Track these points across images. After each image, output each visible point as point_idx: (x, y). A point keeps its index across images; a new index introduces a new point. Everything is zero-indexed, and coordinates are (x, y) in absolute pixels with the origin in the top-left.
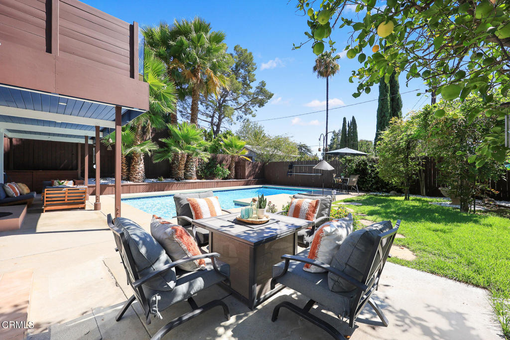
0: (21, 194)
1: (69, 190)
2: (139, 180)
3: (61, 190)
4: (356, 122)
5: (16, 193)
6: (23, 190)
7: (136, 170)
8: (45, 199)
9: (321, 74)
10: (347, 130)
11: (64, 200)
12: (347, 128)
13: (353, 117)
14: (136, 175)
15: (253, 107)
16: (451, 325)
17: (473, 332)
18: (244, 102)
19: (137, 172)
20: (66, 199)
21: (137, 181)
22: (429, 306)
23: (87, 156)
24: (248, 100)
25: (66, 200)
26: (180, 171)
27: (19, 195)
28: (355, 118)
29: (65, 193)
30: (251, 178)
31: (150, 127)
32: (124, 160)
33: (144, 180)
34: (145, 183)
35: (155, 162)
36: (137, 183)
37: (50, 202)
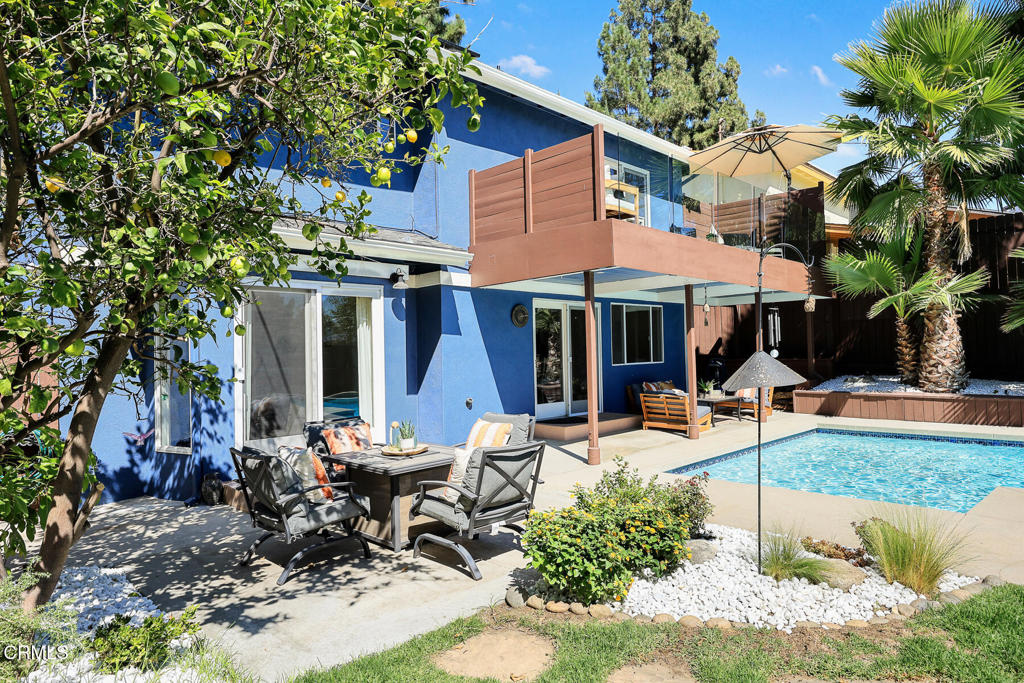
1: (667, 398)
3: (659, 397)
7: (930, 357)
8: (645, 409)
14: (930, 373)
16: (247, 617)
17: (226, 624)
22: (285, 618)
25: (667, 414)
29: (663, 403)
31: (964, 225)
32: (903, 330)
33: (963, 386)
34: (955, 396)
35: (1007, 328)
36: (928, 395)
37: (652, 415)
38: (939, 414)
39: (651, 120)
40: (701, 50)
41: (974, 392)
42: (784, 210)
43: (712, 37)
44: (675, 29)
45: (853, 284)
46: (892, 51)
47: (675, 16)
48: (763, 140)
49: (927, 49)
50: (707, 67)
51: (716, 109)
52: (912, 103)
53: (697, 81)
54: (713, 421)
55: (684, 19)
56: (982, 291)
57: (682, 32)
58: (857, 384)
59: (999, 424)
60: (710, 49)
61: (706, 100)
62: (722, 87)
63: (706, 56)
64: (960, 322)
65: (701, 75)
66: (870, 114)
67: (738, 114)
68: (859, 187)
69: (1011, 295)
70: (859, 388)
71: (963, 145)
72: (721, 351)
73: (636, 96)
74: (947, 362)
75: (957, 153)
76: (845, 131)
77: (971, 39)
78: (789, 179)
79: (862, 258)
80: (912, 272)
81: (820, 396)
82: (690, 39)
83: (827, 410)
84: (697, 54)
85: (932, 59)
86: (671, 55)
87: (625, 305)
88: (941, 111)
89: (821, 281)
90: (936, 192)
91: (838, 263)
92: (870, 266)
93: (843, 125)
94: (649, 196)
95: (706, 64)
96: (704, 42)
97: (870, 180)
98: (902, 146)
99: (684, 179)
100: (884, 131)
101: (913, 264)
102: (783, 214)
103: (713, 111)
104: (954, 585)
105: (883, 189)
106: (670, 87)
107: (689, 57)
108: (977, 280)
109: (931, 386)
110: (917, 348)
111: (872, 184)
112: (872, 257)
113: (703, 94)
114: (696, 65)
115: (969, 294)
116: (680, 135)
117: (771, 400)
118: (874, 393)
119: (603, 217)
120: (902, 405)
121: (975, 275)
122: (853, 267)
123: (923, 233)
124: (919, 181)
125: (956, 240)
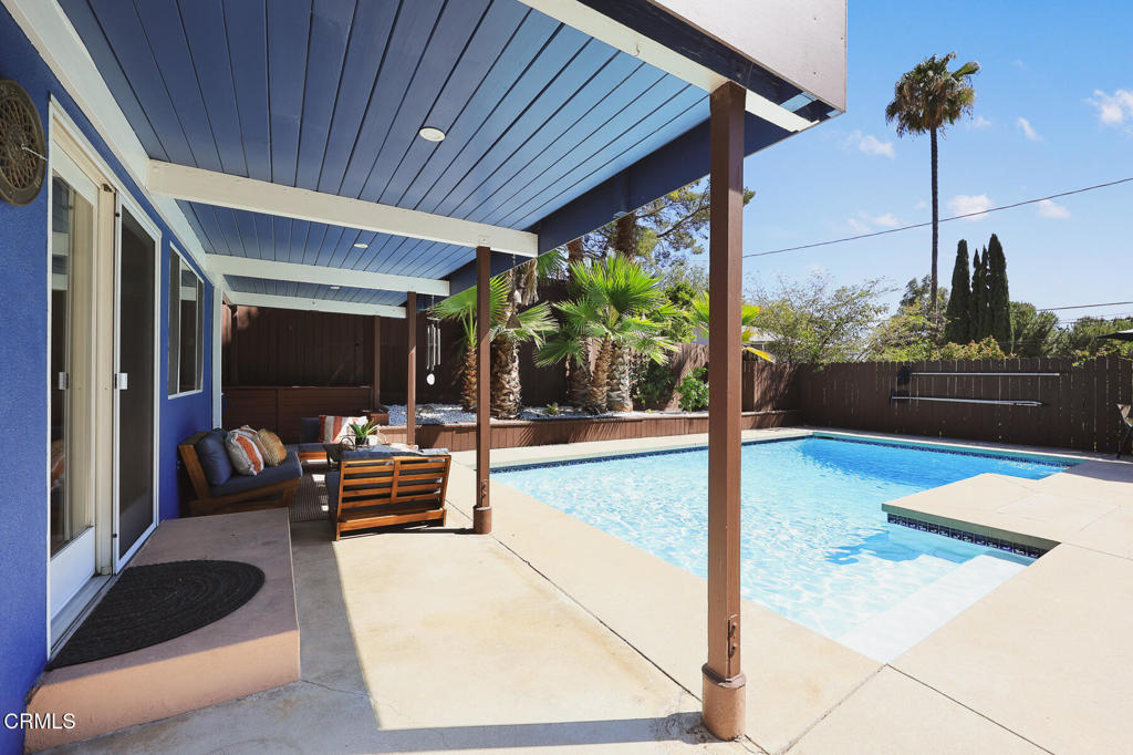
0: (266, 465)
1: (403, 462)
2: (509, 412)
3: (384, 464)
4: (1004, 251)
5: (256, 463)
6: (271, 452)
7: (504, 387)
8: (342, 494)
9: (913, 123)
10: (972, 274)
11: (389, 495)
12: (972, 270)
13: (994, 239)
14: (504, 401)
15: (697, 229)
18: (675, 219)
19: (505, 391)
20: (395, 490)
21: (505, 414)
23: (414, 351)
24: (684, 212)
25: (394, 493)
26: (598, 387)
27: (262, 467)
28: (999, 239)
29: (391, 474)
30: (768, 410)
34: (526, 422)
87: (181, 256)
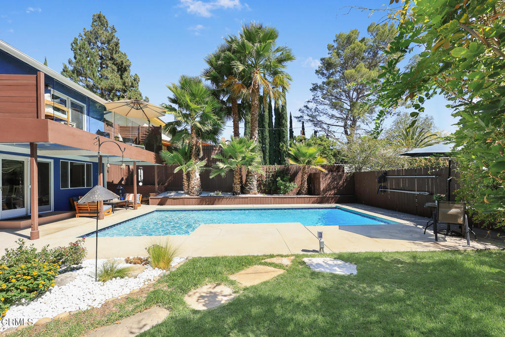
1: (89, 203)
8: (77, 208)
25: (89, 210)
29: (87, 205)
31: (201, 146)
32: (185, 177)
33: (200, 194)
34: (198, 197)
35: (211, 177)
36: (191, 197)
37: (81, 211)
38: (194, 202)
39: (99, 87)
40: (124, 67)
41: (203, 195)
42: (148, 132)
43: (128, 64)
44: (112, 54)
45: (170, 161)
46: (182, 88)
47: (112, 49)
48: (138, 106)
49: (192, 91)
50: (126, 74)
51: (130, 91)
52: (187, 107)
53: (122, 78)
54: (113, 211)
55: (116, 52)
56: (206, 166)
57: (115, 56)
58: (171, 194)
59: (209, 205)
60: (127, 68)
61: (126, 86)
62: (132, 84)
63: (125, 70)
64: (200, 175)
65: (123, 76)
66: (176, 106)
67: (139, 96)
68: (172, 129)
69: (212, 168)
70: (171, 195)
71: (200, 123)
72: (123, 183)
73: (92, 74)
74: (196, 187)
75: (199, 125)
76: (167, 110)
77: (203, 93)
78: (149, 122)
79: (172, 153)
80: (187, 159)
81: (159, 198)
82: (119, 61)
83: (161, 204)
84: (122, 68)
85: (193, 95)
86: (109, 63)
87: (69, 161)
88: (195, 111)
89: (159, 159)
90: (194, 135)
91: (165, 153)
92: (175, 156)
93: (166, 108)
94: (85, 115)
95: (125, 73)
96: (125, 64)
97: (175, 128)
98: (184, 119)
99: (105, 112)
100: (179, 113)
101: (187, 156)
102: (148, 134)
103: (128, 92)
104: (177, 262)
105: (180, 131)
106: (109, 76)
107: (118, 67)
108: (204, 163)
109: (192, 194)
110: (188, 182)
111: (176, 129)
112: (175, 153)
113: (124, 84)
114: (121, 72)
115: (201, 167)
116: (113, 96)
117: (140, 200)
118: (176, 197)
119: (43, 117)
120: (184, 200)
121: (203, 161)
122: (169, 155)
123: (191, 148)
124: (190, 131)
125: (199, 150)
